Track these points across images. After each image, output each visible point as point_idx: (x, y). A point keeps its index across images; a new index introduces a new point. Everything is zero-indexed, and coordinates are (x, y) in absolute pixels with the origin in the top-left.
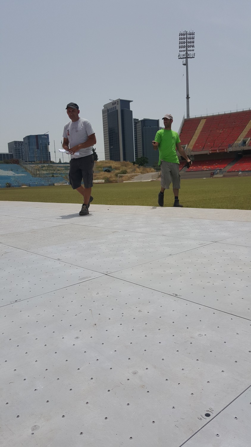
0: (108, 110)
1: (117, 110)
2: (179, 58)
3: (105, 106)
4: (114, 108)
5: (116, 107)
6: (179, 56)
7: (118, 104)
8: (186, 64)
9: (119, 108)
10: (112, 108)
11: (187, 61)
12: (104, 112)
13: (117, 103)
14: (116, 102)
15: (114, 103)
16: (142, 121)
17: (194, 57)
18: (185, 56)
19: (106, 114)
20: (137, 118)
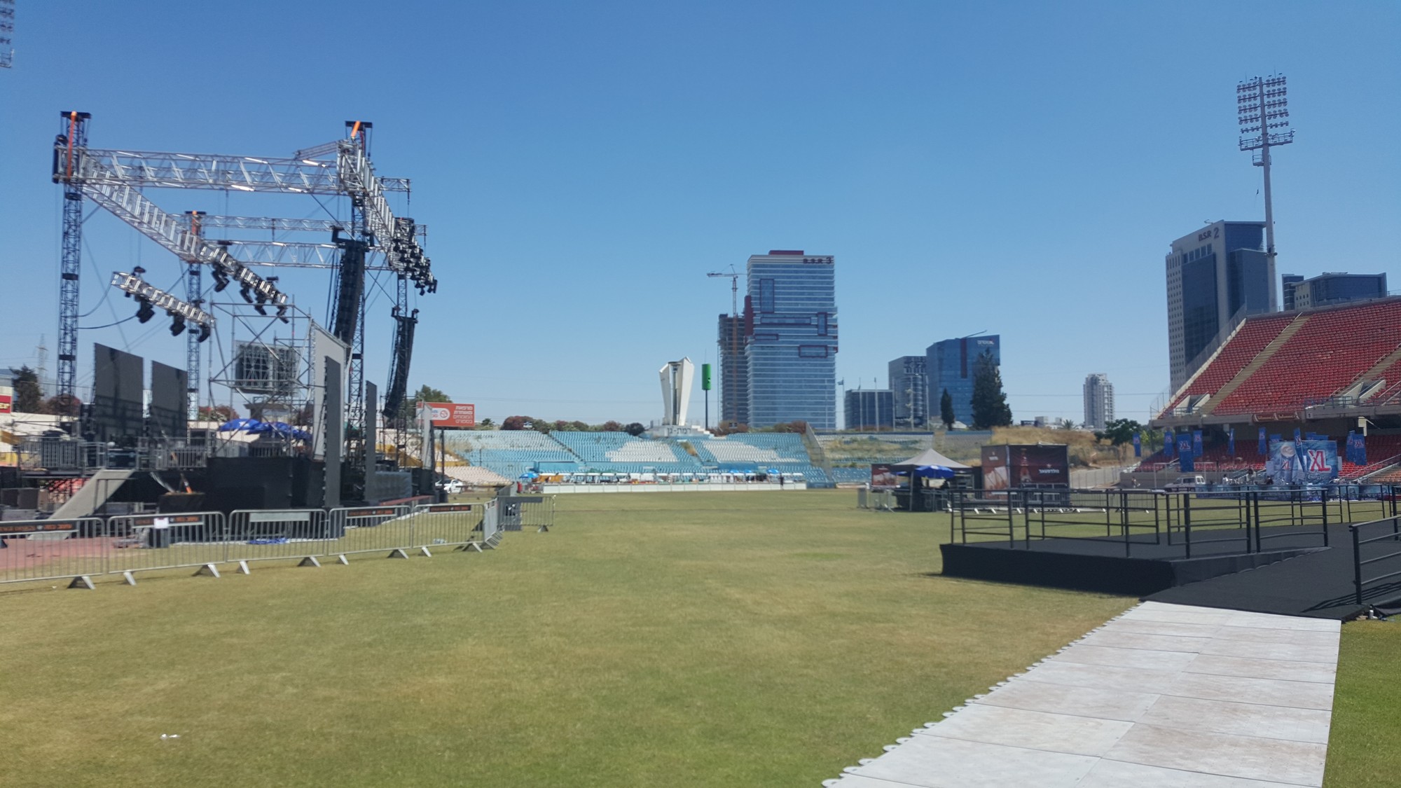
0: (1185, 256)
1: (1214, 256)
2: (1242, 150)
3: (1176, 245)
4: (1203, 249)
5: (1209, 246)
6: (1241, 144)
7: (1216, 237)
8: (1265, 163)
9: (1219, 247)
10: (1197, 251)
11: (1266, 156)
12: (1170, 263)
13: (1213, 234)
14: (1209, 233)
15: (1204, 235)
16: (1315, 282)
17: (1291, 142)
18: (1261, 143)
19: (1179, 268)
20: (1297, 274)
